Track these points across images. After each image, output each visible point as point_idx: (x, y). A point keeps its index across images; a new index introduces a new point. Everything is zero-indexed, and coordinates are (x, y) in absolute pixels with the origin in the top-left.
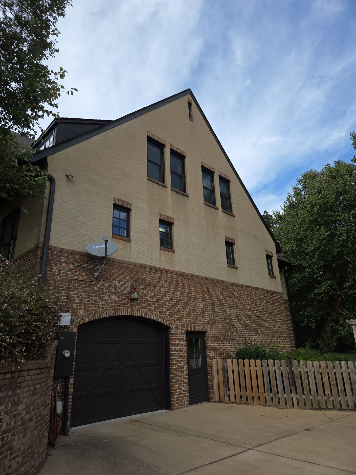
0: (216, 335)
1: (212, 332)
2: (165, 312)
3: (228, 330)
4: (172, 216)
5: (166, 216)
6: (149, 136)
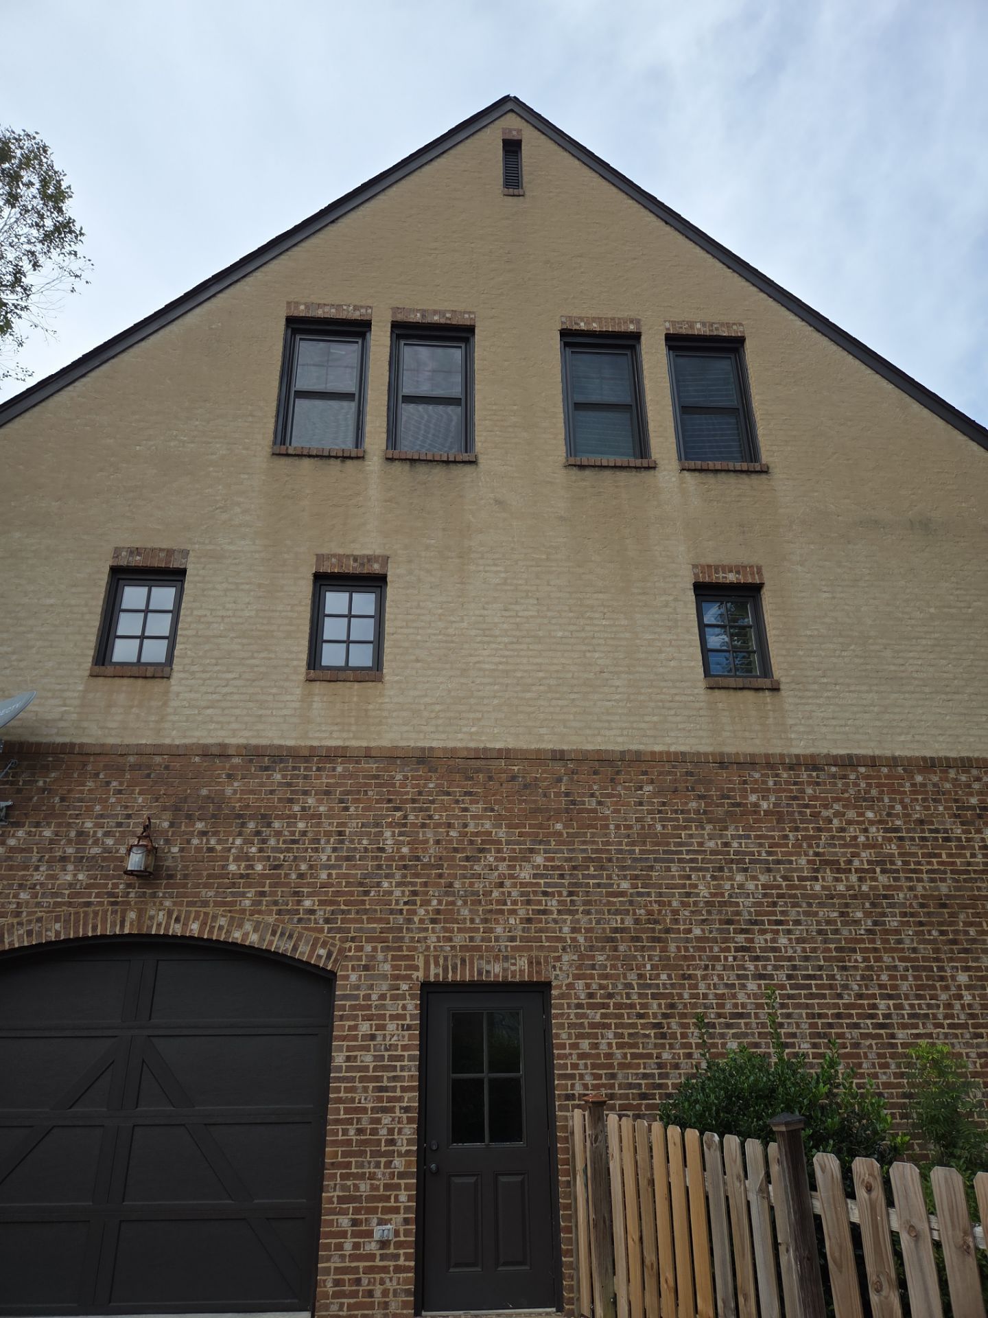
0: (610, 996)
1: (588, 986)
2: (312, 912)
3: (699, 973)
4: (378, 552)
5: (348, 556)
6: (296, 314)
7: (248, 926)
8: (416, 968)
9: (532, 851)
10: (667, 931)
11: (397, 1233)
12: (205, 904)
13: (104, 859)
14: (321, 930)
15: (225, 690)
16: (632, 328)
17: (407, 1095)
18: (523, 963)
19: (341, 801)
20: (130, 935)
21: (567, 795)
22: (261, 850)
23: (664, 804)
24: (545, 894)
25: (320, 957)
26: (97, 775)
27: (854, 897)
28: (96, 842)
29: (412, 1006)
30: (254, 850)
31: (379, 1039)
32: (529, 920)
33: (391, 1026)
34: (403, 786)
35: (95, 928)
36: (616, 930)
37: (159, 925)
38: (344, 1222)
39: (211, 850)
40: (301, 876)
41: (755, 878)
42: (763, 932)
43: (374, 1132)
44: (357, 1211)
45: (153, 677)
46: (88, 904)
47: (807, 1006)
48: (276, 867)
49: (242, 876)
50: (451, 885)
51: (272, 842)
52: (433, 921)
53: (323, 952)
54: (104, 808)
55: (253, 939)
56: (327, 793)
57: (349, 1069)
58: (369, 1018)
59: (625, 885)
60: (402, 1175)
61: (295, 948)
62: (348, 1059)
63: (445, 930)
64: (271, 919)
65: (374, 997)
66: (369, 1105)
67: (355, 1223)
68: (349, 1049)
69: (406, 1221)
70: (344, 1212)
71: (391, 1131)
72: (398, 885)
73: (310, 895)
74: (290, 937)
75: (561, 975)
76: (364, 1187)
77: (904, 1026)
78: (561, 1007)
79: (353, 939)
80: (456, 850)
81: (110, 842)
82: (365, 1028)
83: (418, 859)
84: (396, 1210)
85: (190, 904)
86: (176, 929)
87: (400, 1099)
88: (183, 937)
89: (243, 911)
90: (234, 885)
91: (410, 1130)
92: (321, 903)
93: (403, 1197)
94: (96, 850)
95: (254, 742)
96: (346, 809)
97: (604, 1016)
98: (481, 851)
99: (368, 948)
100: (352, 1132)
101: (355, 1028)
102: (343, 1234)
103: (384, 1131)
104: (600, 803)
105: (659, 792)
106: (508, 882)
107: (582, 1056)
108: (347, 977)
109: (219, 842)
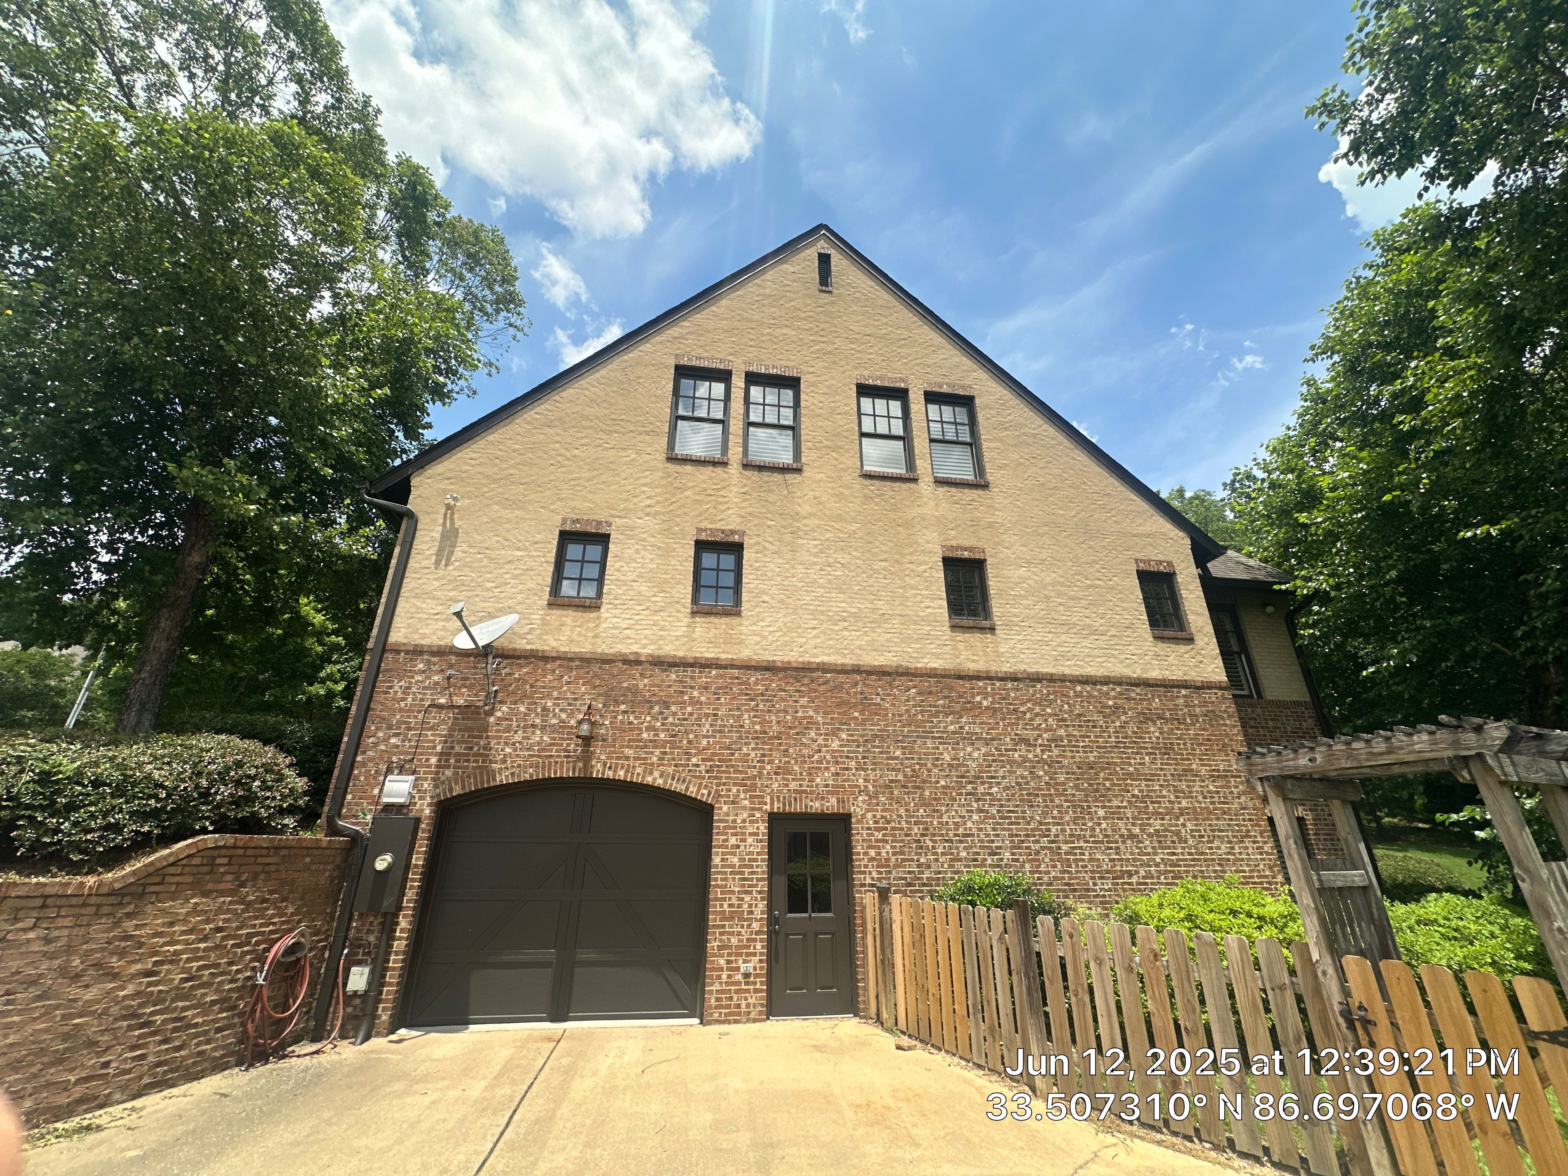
1: (874, 816)
4: (738, 528)
5: (718, 530)
6: (682, 363)
7: (656, 774)
8: (766, 804)
9: (839, 729)
10: (924, 782)
11: (755, 968)
12: (627, 758)
13: (561, 727)
14: (704, 778)
15: (637, 617)
16: (903, 385)
17: (760, 883)
18: (833, 800)
19: (716, 694)
20: (579, 777)
21: (862, 694)
22: (663, 724)
23: (923, 701)
24: (847, 757)
25: (703, 795)
26: (554, 671)
27: (1038, 762)
28: (554, 716)
29: (763, 828)
30: (658, 724)
31: (742, 848)
32: (837, 774)
33: (750, 840)
34: (756, 684)
35: (555, 773)
36: (892, 781)
37: (598, 771)
38: (722, 962)
39: (631, 723)
40: (690, 742)
41: (979, 749)
42: (983, 783)
43: (739, 906)
44: (729, 955)
45: (590, 607)
46: (551, 756)
47: (1009, 829)
48: (673, 736)
49: (651, 741)
50: (787, 750)
51: (671, 720)
52: (776, 774)
53: (705, 792)
54: (560, 693)
55: (660, 782)
56: (706, 688)
57: (723, 866)
58: (736, 834)
59: (898, 753)
60: (757, 933)
61: (687, 789)
62: (723, 860)
63: (784, 779)
64: (671, 770)
65: (739, 821)
66: (737, 889)
67: (729, 962)
68: (723, 854)
69: (761, 961)
70: (722, 956)
71: (750, 906)
72: (753, 749)
73: (696, 755)
74: (684, 781)
75: (857, 808)
76: (734, 941)
77: (1066, 842)
78: (857, 829)
79: (724, 784)
80: (790, 728)
81: (564, 716)
82: (733, 841)
83: (765, 733)
84: (755, 955)
85: (618, 758)
86: (609, 774)
87: (756, 886)
88: (614, 780)
89: (652, 764)
90: (646, 747)
91: (762, 905)
92: (703, 760)
93: (759, 946)
94: (554, 721)
95: (657, 653)
96: (719, 699)
97: (884, 835)
98: (806, 729)
99: (734, 790)
100: (726, 906)
101: (726, 840)
102: (722, 969)
103: (746, 906)
104: (882, 699)
105: (920, 693)
106: (824, 749)
107: (870, 860)
108: (721, 808)
109: (636, 718)
